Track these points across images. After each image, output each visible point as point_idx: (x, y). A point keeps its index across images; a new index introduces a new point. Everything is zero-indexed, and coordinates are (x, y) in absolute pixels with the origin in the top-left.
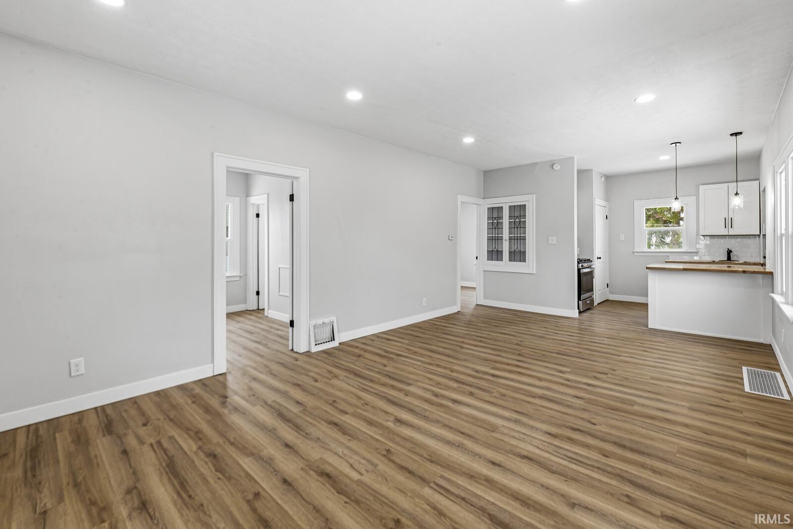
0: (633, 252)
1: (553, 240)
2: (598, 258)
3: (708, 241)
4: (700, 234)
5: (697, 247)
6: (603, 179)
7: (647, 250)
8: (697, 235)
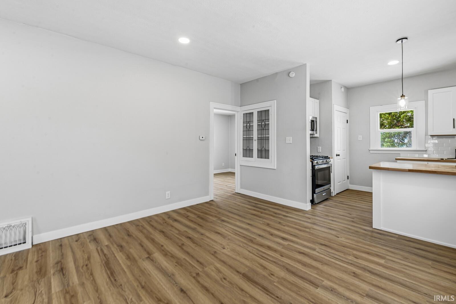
0: (369, 150)
1: (289, 140)
2: (337, 155)
3: (436, 141)
4: (429, 134)
5: (426, 146)
6: (343, 89)
7: (380, 148)
8: (425, 136)
